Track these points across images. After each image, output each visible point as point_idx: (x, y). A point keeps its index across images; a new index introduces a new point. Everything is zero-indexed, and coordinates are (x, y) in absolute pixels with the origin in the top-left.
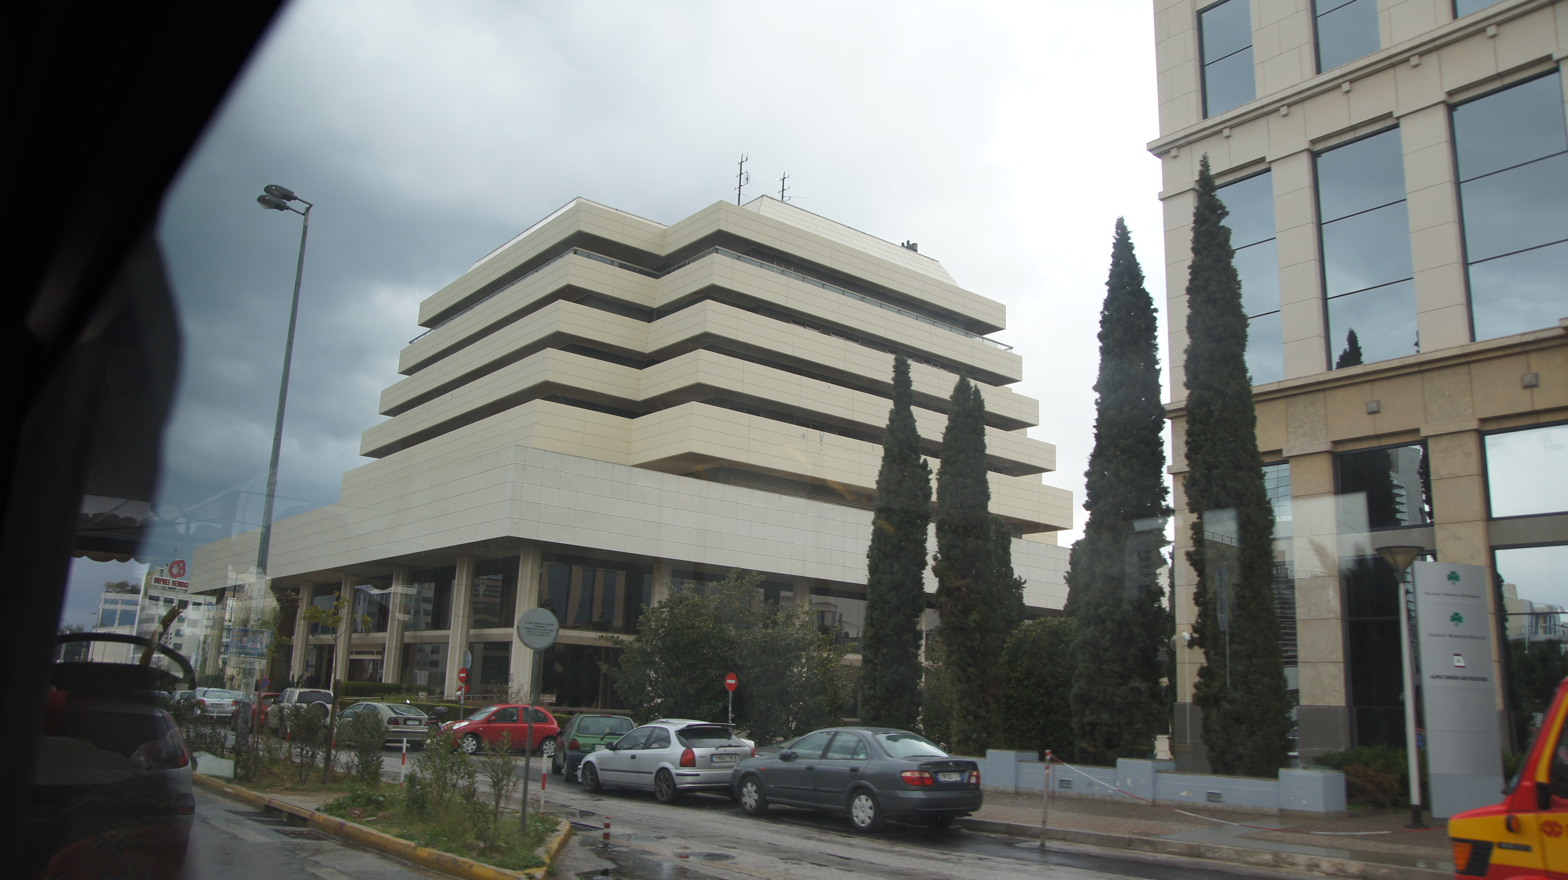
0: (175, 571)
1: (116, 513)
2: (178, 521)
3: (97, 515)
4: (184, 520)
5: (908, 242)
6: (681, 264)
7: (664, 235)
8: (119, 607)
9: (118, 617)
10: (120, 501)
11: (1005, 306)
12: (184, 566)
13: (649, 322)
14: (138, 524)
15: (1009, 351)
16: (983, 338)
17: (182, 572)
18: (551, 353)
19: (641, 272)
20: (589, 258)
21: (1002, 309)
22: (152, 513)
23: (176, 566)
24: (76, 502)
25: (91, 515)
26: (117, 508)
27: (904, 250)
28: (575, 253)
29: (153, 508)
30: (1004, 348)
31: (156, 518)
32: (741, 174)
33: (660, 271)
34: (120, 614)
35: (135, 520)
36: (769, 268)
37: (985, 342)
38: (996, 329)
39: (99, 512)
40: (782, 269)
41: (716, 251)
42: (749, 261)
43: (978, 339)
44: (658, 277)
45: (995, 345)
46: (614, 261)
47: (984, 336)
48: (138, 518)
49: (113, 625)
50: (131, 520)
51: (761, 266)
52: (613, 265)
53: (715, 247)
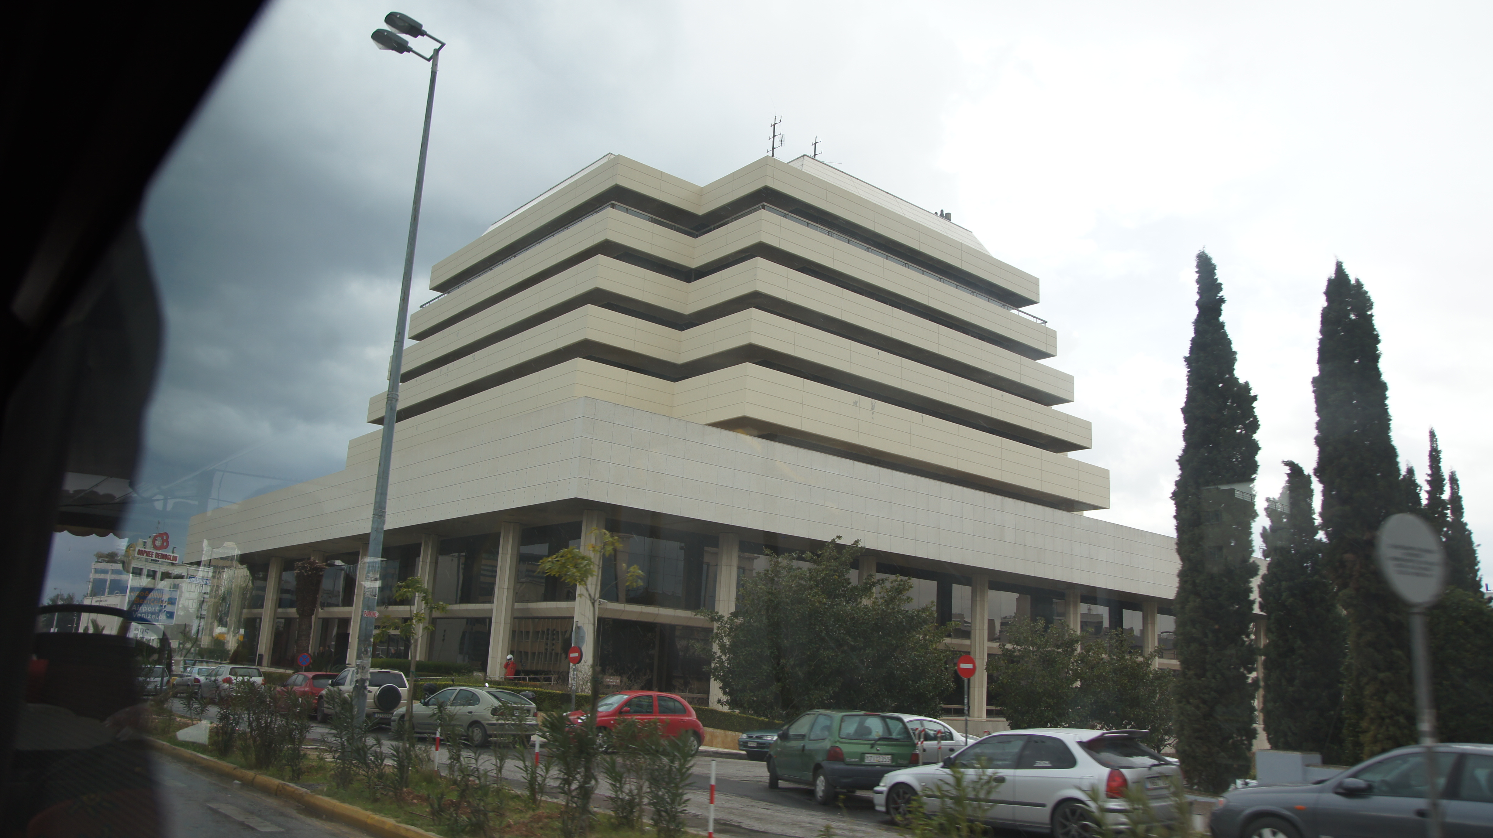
0: (158, 543)
1: (95, 490)
2: (155, 498)
3: (77, 492)
4: (162, 497)
5: (942, 211)
6: (719, 223)
7: (701, 192)
8: (109, 577)
9: (108, 585)
10: (100, 478)
11: (1039, 279)
12: (168, 538)
13: (689, 282)
14: (117, 501)
15: (1043, 325)
16: (1019, 311)
17: (165, 544)
18: (591, 309)
19: (679, 230)
20: (627, 212)
21: (1035, 282)
22: (130, 490)
23: (159, 539)
24: (57, 479)
25: (71, 492)
26: (97, 485)
27: (940, 219)
29: (132, 485)
30: (1039, 322)
31: (135, 495)
32: (774, 136)
33: (697, 231)
34: (110, 584)
35: (115, 497)
36: (816, 228)
37: (1021, 314)
38: (1030, 302)
39: (80, 489)
40: (828, 230)
41: (764, 207)
42: (796, 220)
43: (1014, 312)
44: (696, 236)
45: (1031, 318)
46: (652, 217)
47: (1020, 309)
48: (118, 494)
49: (103, 594)
50: (112, 497)
51: (808, 225)
52: (652, 222)
53: (762, 204)
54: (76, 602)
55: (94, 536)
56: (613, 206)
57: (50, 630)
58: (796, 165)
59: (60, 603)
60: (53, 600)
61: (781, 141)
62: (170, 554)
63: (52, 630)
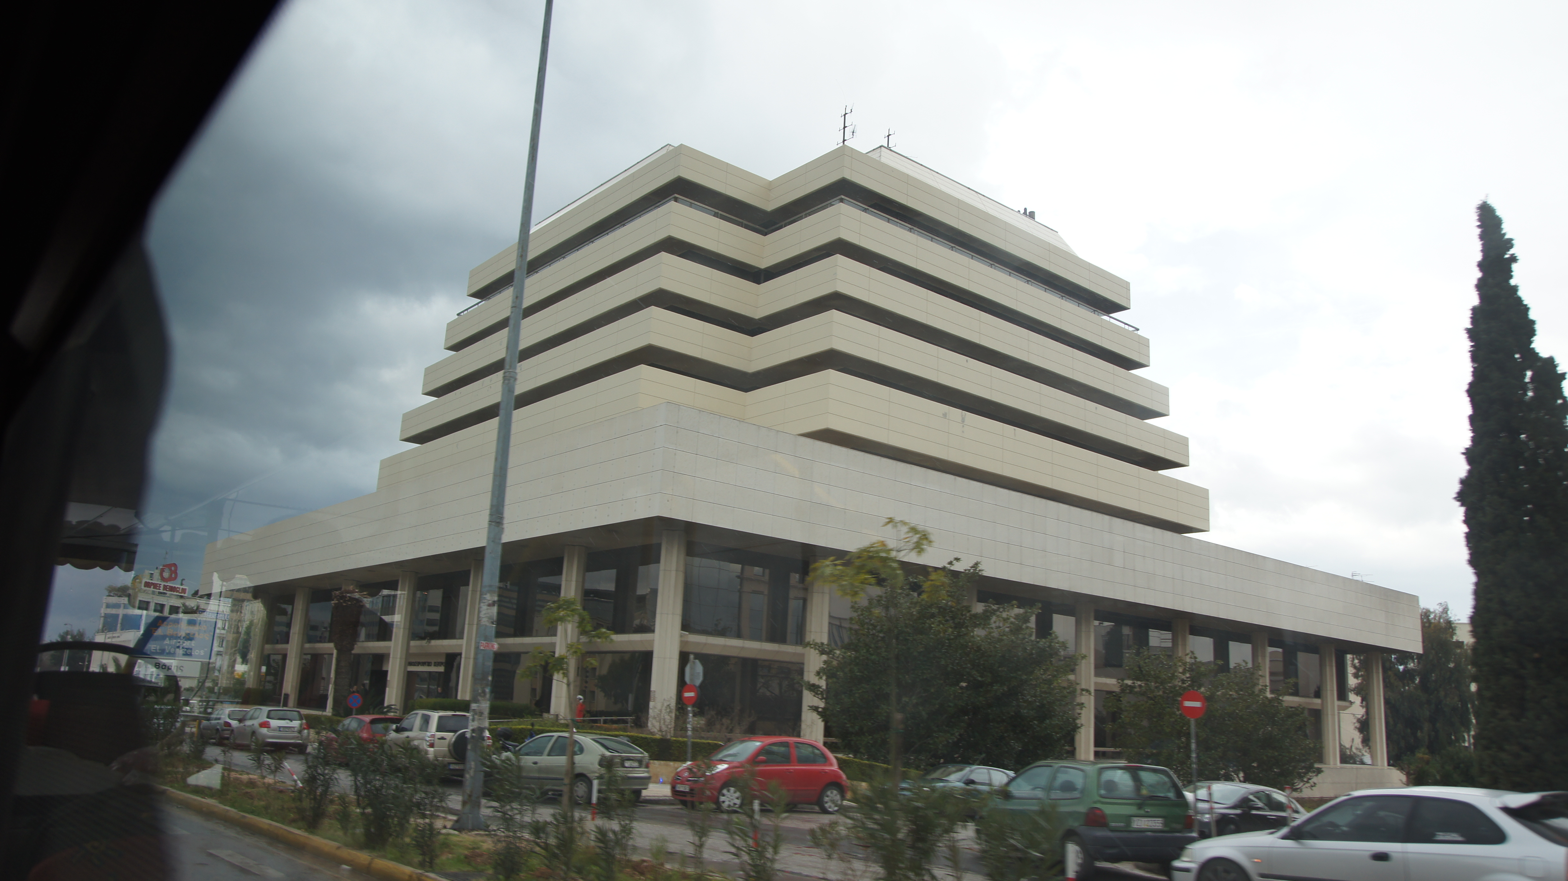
0: (167, 574)
1: (100, 520)
2: (162, 529)
3: (80, 523)
4: (169, 528)
5: (1025, 209)
6: (792, 219)
7: (770, 186)
8: (119, 612)
10: (105, 508)
11: (1129, 283)
12: (176, 570)
13: (759, 283)
14: (122, 532)
15: (1135, 332)
16: (1111, 317)
18: (655, 312)
19: (747, 227)
20: (691, 207)
21: (1126, 286)
22: (137, 521)
23: (167, 570)
24: (59, 509)
25: (74, 523)
26: (101, 516)
27: (1024, 217)
28: (676, 201)
29: (138, 515)
30: (1131, 329)
31: (141, 526)
32: (845, 127)
33: (766, 228)
34: (122, 620)
35: (120, 528)
36: (896, 224)
37: (1112, 321)
38: (1120, 308)
39: (83, 519)
40: (910, 226)
41: (842, 201)
42: (875, 215)
43: (1105, 318)
44: (765, 234)
45: (1122, 325)
46: (718, 213)
47: (1111, 315)
48: (123, 525)
49: (115, 630)
50: (115, 528)
51: (889, 221)
52: (717, 217)
53: (839, 197)
54: (87, 640)
55: (98, 570)
56: (676, 200)
57: (60, 668)
58: (874, 156)
59: (69, 638)
60: (62, 637)
61: (853, 132)
62: (179, 587)
63: (62, 669)
